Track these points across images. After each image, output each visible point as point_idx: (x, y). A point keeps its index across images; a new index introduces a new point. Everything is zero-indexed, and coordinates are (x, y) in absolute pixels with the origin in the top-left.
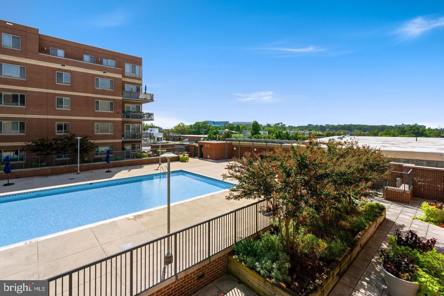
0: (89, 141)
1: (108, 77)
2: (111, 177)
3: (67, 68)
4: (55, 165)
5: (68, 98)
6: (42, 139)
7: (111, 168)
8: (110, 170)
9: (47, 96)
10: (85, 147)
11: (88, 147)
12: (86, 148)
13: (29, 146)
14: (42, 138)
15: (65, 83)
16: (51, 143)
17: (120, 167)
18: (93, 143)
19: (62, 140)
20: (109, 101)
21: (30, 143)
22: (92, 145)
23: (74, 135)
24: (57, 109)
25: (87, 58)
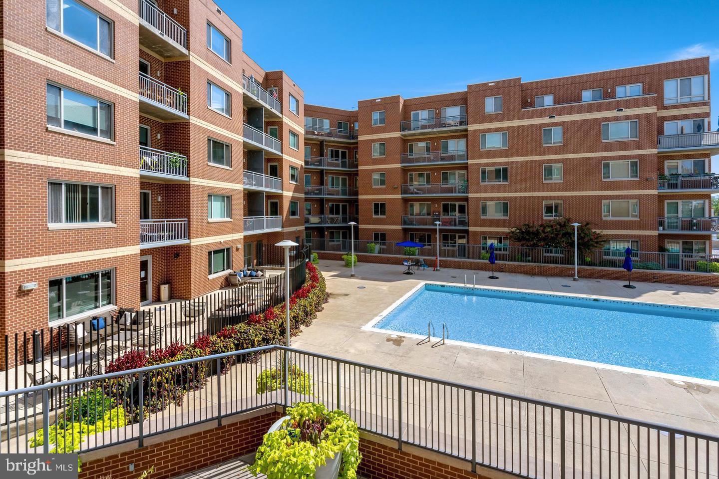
0: (594, 231)
1: (626, 118)
2: (634, 297)
3: (558, 119)
4: (543, 263)
5: (560, 165)
6: (528, 225)
7: (634, 281)
8: (632, 284)
9: (532, 165)
10: (586, 240)
11: (591, 239)
12: (588, 241)
13: (512, 232)
14: (527, 223)
15: (554, 143)
16: (537, 230)
17: (655, 282)
18: (599, 234)
19: (552, 226)
20: (630, 161)
21: (514, 229)
22: (597, 238)
23: (569, 220)
24: (544, 182)
25: (587, 96)
